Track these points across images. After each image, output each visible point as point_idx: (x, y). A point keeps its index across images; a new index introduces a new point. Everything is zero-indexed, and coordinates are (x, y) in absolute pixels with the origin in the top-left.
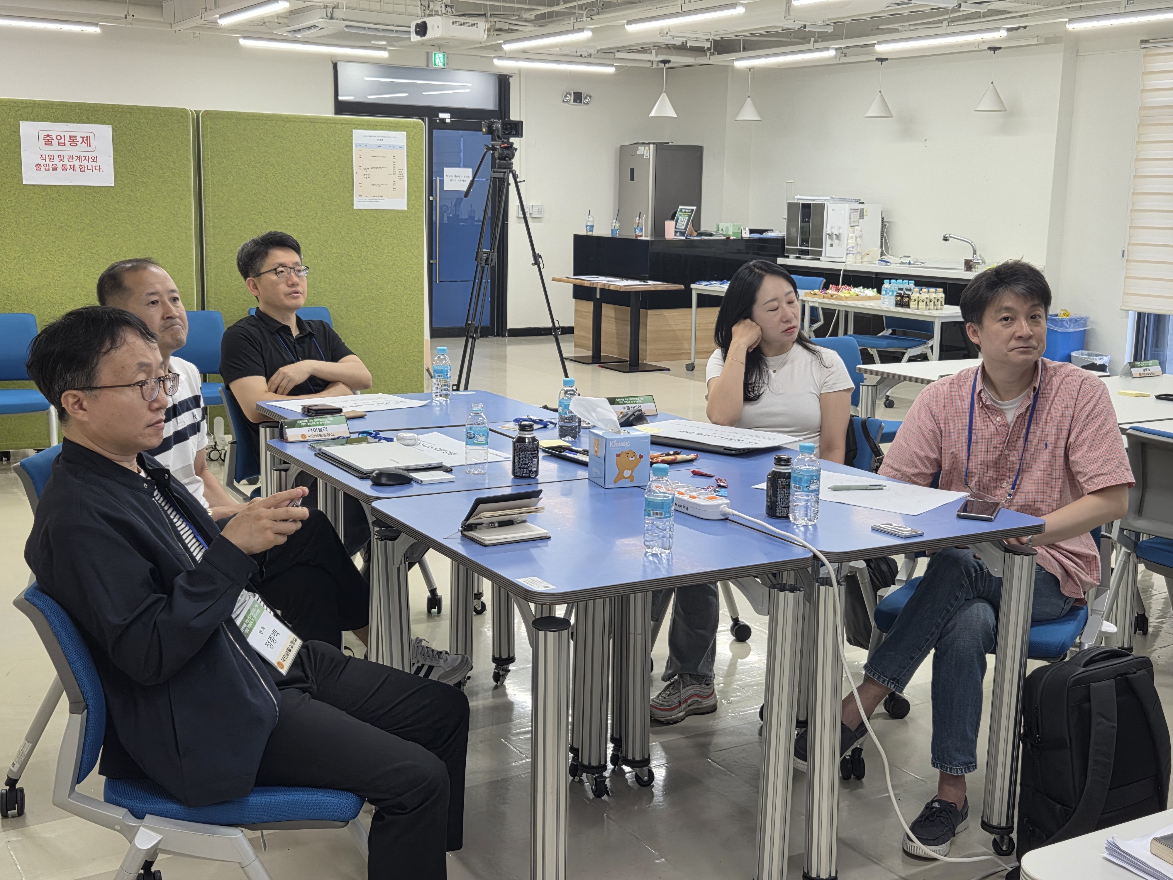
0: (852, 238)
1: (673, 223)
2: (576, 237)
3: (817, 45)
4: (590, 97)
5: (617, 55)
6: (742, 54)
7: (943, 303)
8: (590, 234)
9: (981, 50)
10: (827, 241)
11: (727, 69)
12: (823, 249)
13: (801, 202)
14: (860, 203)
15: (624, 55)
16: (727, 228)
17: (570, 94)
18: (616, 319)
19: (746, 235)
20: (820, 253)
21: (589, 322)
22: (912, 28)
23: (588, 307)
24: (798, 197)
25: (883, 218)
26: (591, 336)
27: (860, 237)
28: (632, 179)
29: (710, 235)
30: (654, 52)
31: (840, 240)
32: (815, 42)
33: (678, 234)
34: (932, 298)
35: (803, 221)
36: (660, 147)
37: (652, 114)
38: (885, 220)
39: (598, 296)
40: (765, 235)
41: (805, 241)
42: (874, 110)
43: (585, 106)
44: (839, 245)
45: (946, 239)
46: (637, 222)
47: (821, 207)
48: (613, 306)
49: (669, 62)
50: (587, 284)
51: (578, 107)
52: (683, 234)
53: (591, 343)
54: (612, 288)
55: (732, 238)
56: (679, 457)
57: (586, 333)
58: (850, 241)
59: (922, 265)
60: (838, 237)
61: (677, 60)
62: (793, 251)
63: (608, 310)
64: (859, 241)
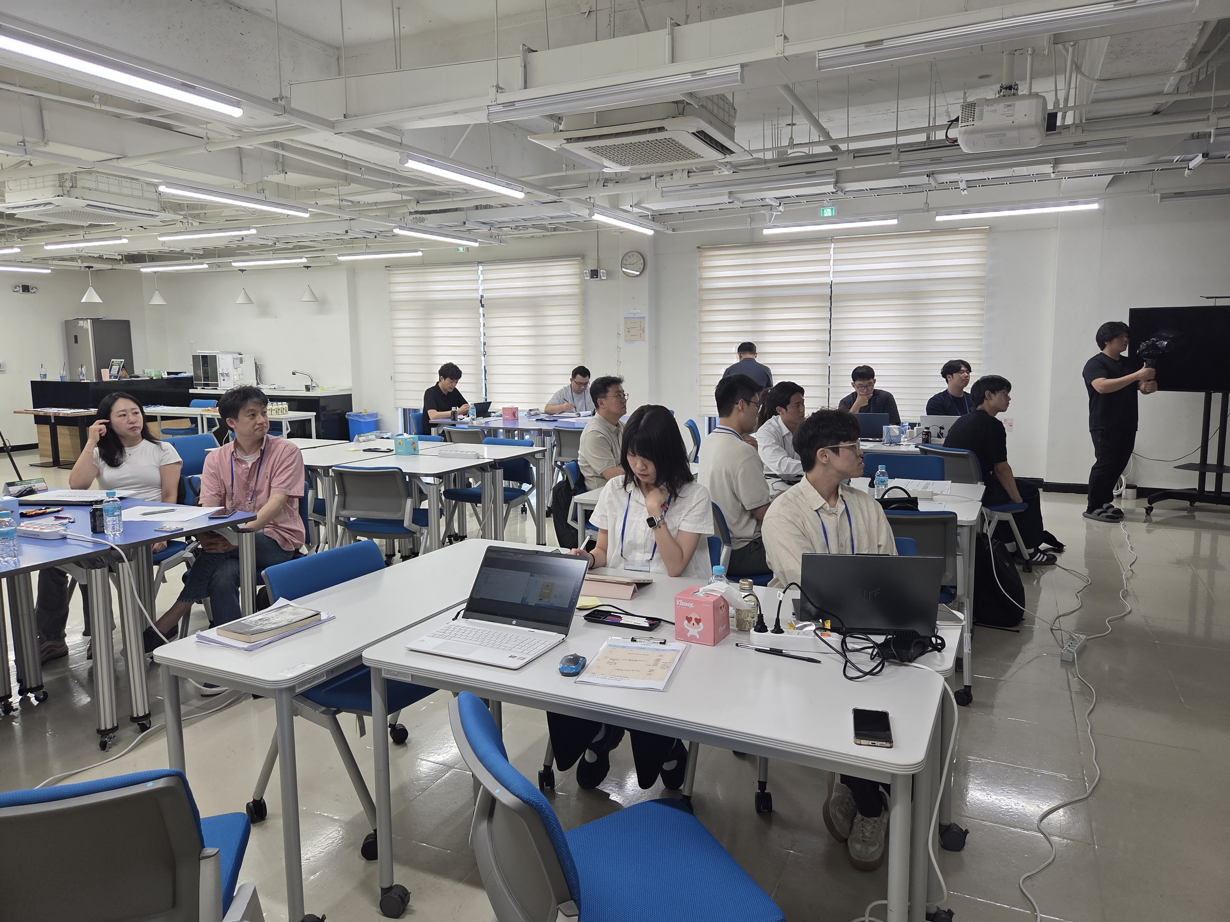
0: (236, 375)
1: (108, 370)
2: (33, 383)
3: (195, 261)
4: (36, 288)
5: (50, 262)
6: (147, 264)
7: (287, 410)
8: (44, 380)
9: (300, 267)
10: (220, 378)
11: (138, 272)
12: (219, 383)
13: (201, 354)
14: (240, 354)
15: (55, 262)
16: (151, 372)
17: (19, 287)
18: (70, 435)
19: (165, 376)
20: (217, 385)
21: (48, 439)
22: (258, 253)
23: (46, 429)
24: (199, 351)
25: (256, 363)
26: (50, 448)
27: (242, 374)
28: (76, 342)
29: (138, 377)
30: (79, 260)
31: (229, 377)
32: (194, 259)
33: (113, 377)
34: (280, 408)
35: (203, 366)
36: (96, 322)
37: (83, 300)
38: (257, 363)
39: (53, 421)
40: (179, 376)
41: (206, 378)
42: (241, 300)
43: (33, 294)
44: (229, 379)
45: (294, 374)
46: (80, 370)
47: (214, 358)
48: (67, 427)
49: (92, 267)
50: (41, 414)
51: (26, 295)
52: (116, 377)
53: (51, 453)
54: (61, 415)
55: (154, 378)
56: (48, 510)
57: (47, 446)
58: (235, 377)
59: (283, 389)
60: (227, 375)
61: (97, 266)
62: (200, 385)
63: (62, 431)
64: (241, 377)
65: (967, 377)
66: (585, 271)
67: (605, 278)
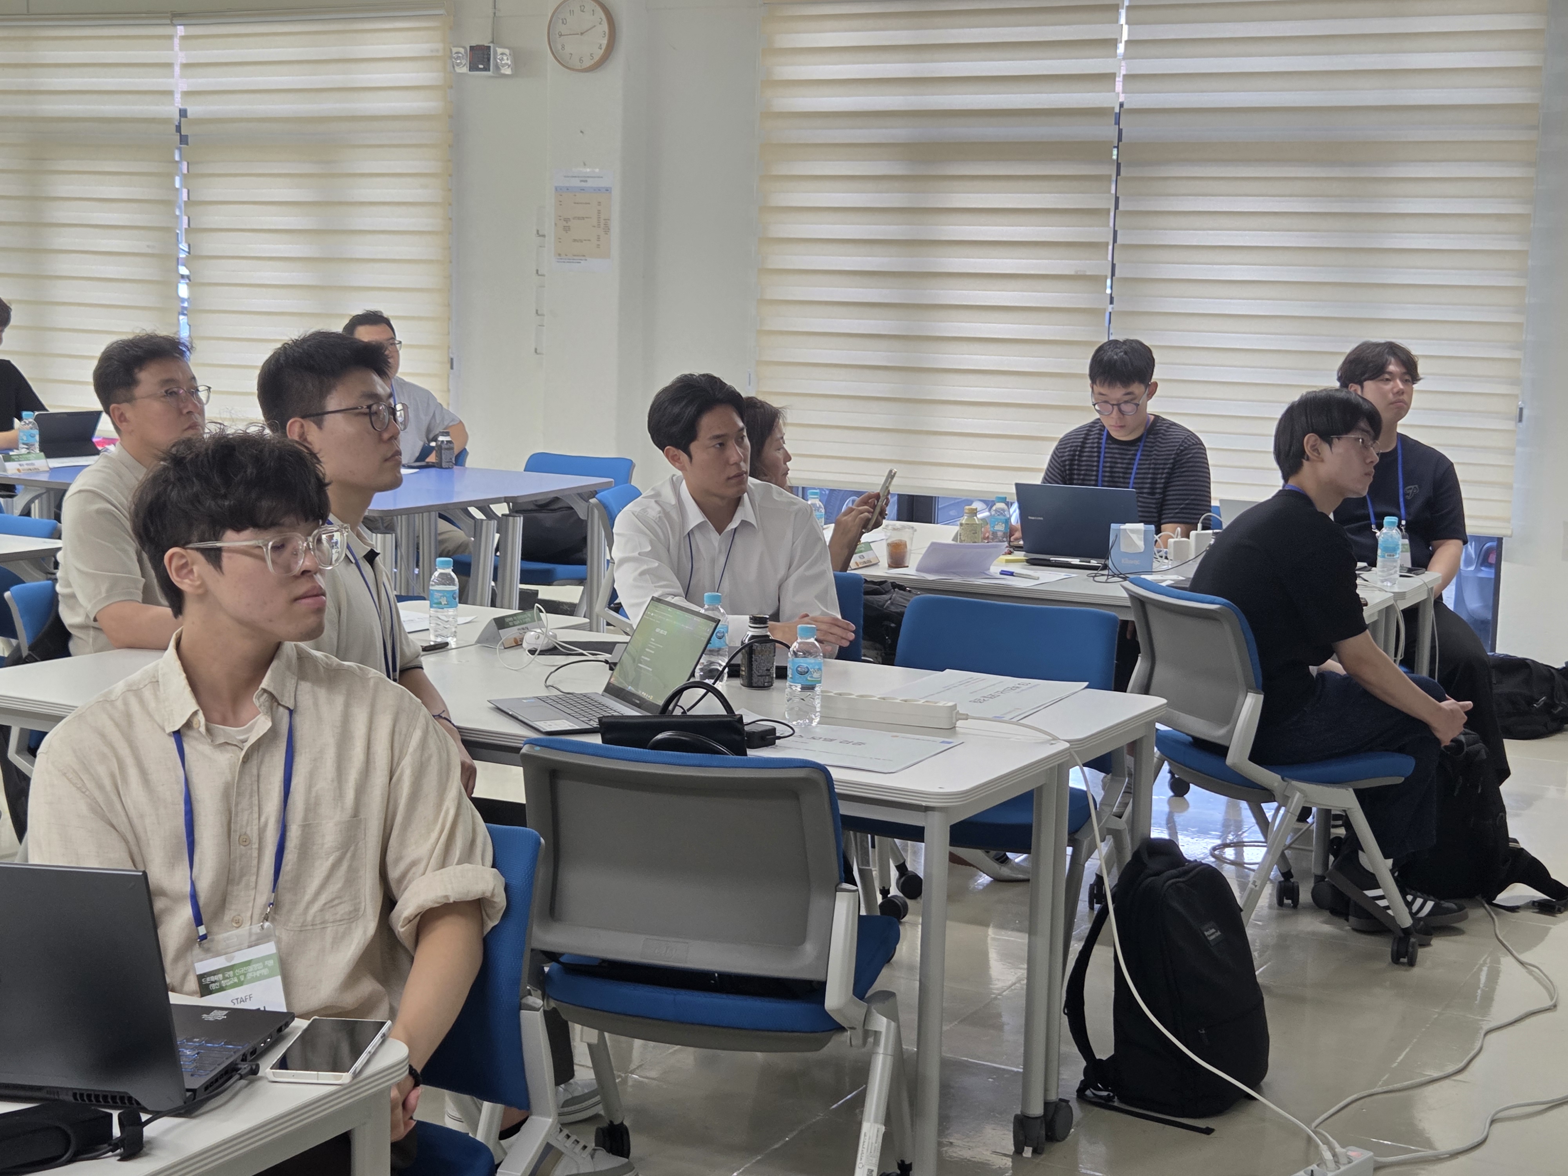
65: (1401, 393)
66: (455, 50)
67: (508, 71)
